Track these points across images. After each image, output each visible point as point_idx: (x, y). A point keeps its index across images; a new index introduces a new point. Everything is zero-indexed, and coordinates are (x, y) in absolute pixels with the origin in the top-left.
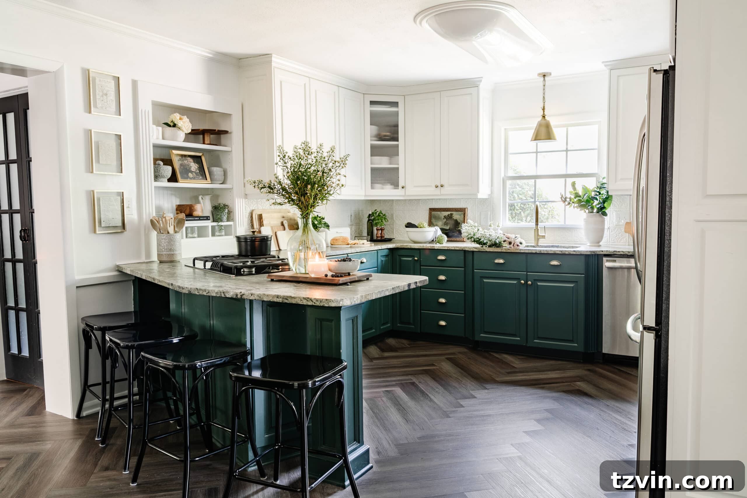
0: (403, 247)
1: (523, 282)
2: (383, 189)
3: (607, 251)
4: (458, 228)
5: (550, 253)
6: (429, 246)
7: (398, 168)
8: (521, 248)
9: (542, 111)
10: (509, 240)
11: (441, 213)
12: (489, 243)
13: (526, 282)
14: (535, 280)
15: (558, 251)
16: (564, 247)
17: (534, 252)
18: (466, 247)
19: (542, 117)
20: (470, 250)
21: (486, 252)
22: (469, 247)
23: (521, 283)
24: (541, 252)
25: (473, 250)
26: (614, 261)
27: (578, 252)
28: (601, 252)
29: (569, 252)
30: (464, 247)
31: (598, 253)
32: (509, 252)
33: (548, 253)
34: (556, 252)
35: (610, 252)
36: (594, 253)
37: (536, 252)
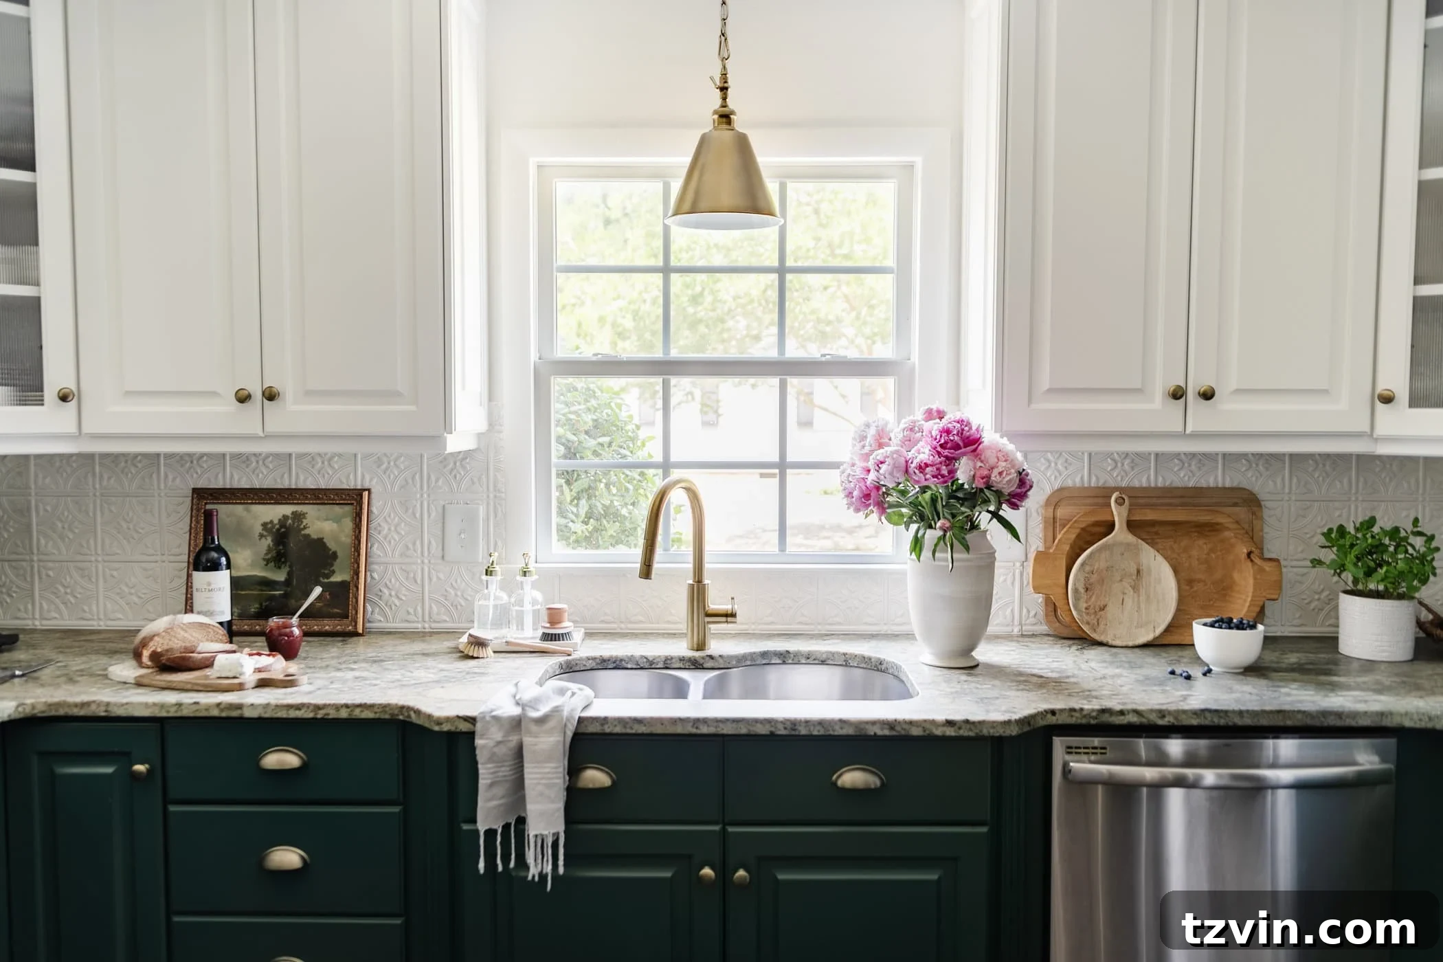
0: (61, 712)
1: (707, 871)
3: (1075, 710)
4: (328, 576)
5: (839, 732)
7: (38, 298)
9: (718, 93)
11: (248, 511)
13: (724, 872)
14: (764, 860)
15: (871, 721)
17: (763, 730)
19: (716, 118)
20: (436, 728)
23: (701, 880)
24: (795, 730)
25: (453, 729)
26: (1099, 751)
27: (968, 726)
28: (1049, 716)
29: (928, 726)
30: (402, 707)
31: (1042, 723)
32: (640, 732)
33: (832, 733)
34: (867, 727)
35: (1085, 713)
36: (1029, 724)
37: (773, 729)
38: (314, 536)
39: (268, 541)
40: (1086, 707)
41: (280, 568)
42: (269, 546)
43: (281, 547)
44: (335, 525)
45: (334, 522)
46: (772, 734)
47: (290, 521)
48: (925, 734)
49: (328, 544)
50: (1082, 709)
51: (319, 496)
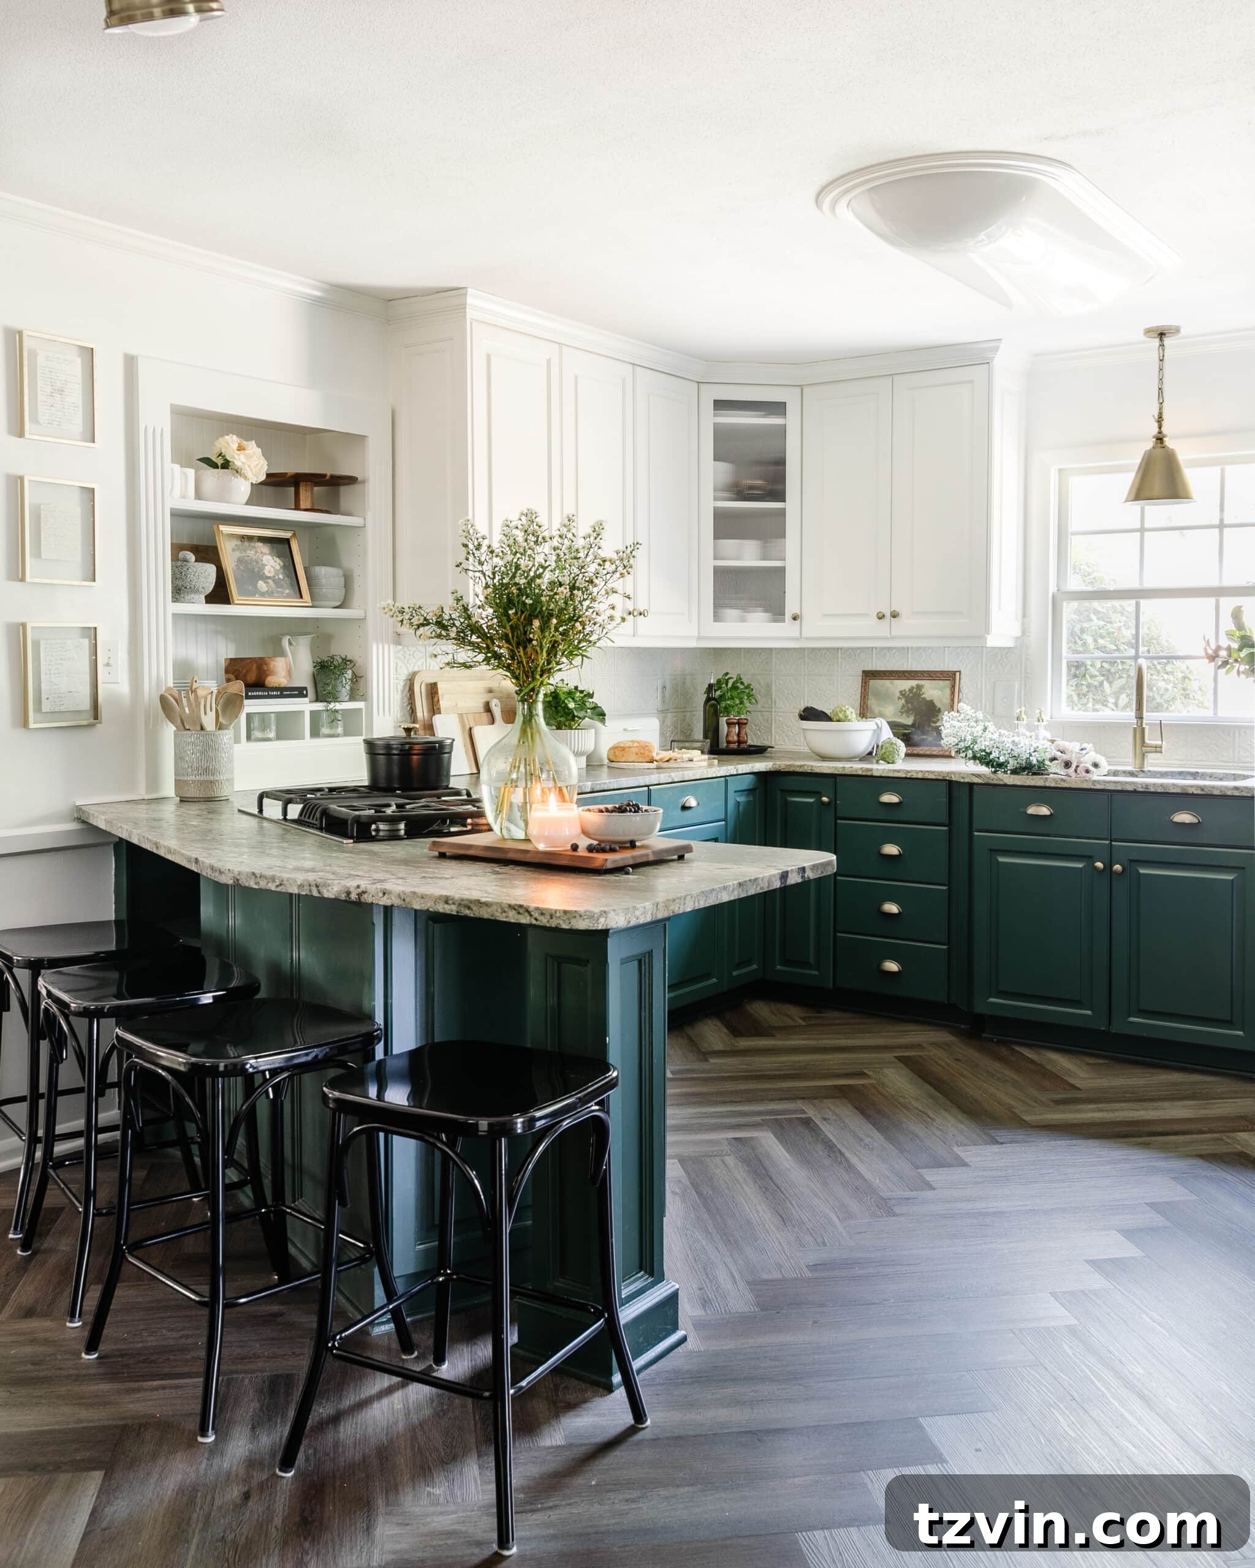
0: (791, 770)
1: (1099, 865)
2: (743, 620)
4: (935, 722)
5: (1172, 791)
6: (857, 767)
7: (784, 567)
8: (1095, 778)
9: (1156, 424)
10: (1065, 757)
11: (892, 683)
12: (1012, 763)
13: (1109, 866)
14: (1131, 861)
15: (1192, 786)
16: (1211, 776)
17: (1130, 788)
18: (954, 773)
19: (1154, 440)
20: (962, 780)
21: (1006, 785)
22: (960, 774)
23: (1096, 868)
24: (1148, 788)
25: (970, 781)
29: (1223, 789)
30: (948, 773)
32: (1064, 786)
33: (1168, 790)
34: (1188, 788)
37: (1136, 787)
38: (928, 699)
39: (903, 701)
41: (909, 717)
42: (903, 704)
43: (909, 705)
44: (939, 692)
45: (939, 690)
46: (1136, 790)
47: (915, 690)
48: (1221, 794)
49: (935, 703)
51: (932, 675)
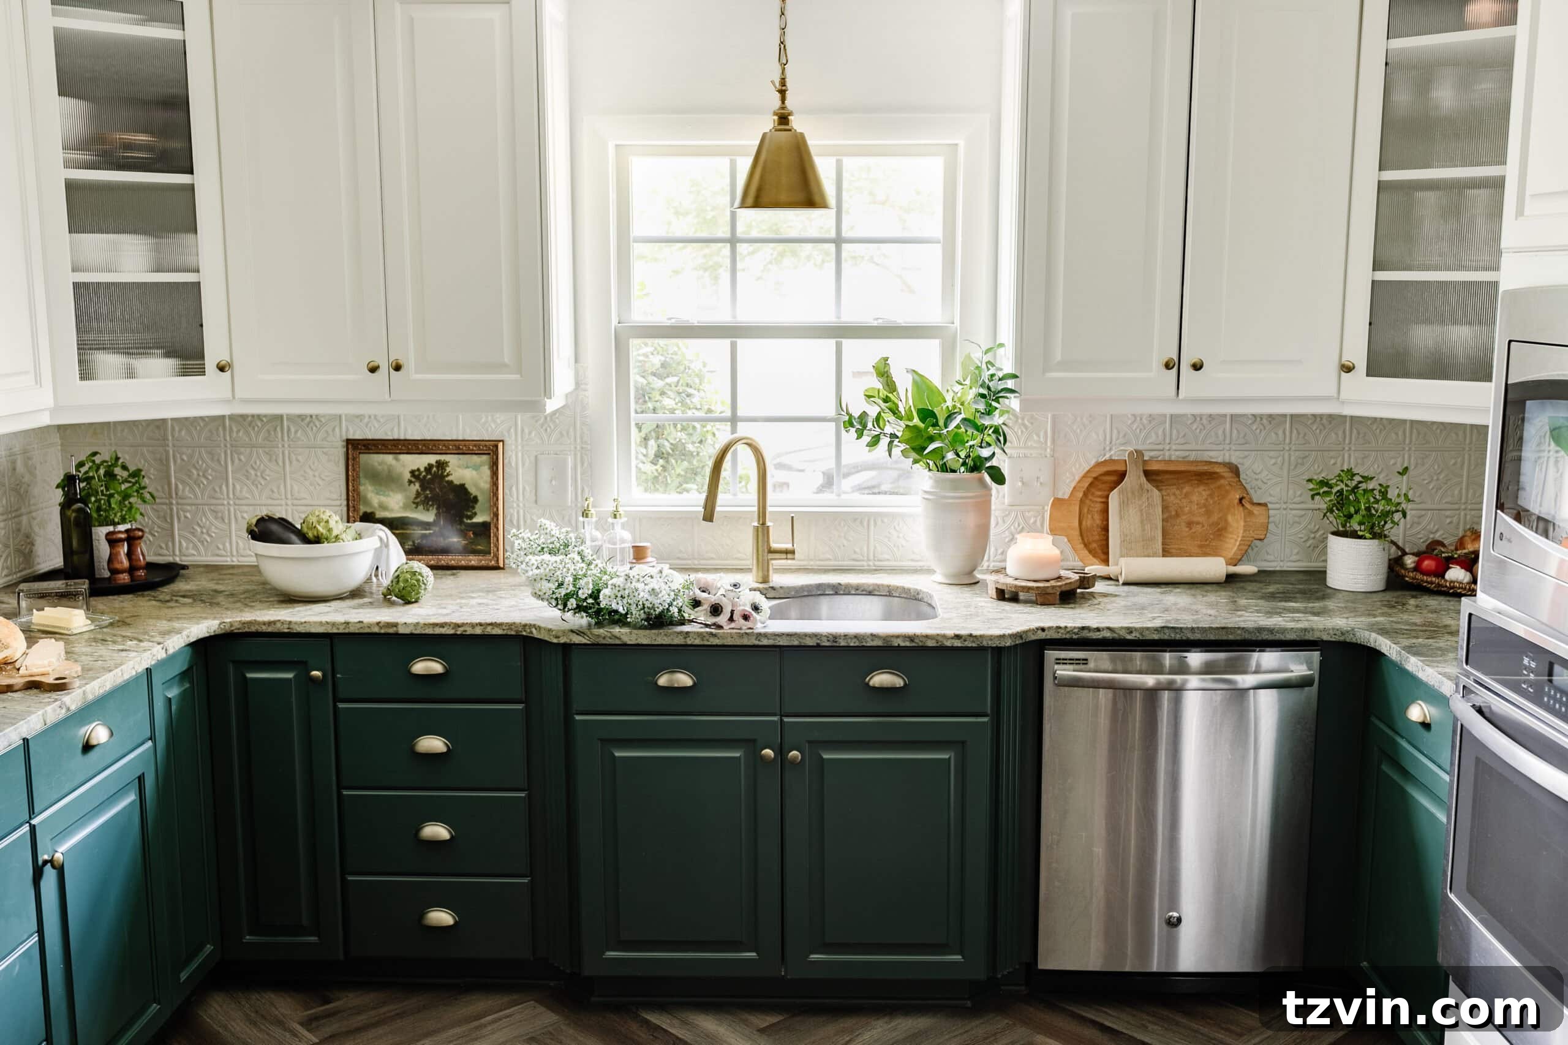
0: (254, 628)
1: (768, 752)
3: (1060, 628)
4: (471, 518)
5: (870, 644)
6: (371, 621)
7: (199, 283)
8: (760, 628)
9: (778, 95)
10: (713, 599)
11: (397, 459)
12: (636, 615)
13: (781, 752)
14: (813, 743)
15: (897, 638)
17: (811, 642)
18: (534, 625)
19: (776, 118)
21: (624, 645)
22: (548, 628)
23: (762, 758)
24: (836, 642)
25: (568, 641)
26: (1081, 662)
27: (972, 639)
28: (1039, 632)
29: (940, 639)
30: (525, 625)
31: (1034, 638)
32: (714, 643)
33: (864, 644)
34: (892, 639)
35: (1068, 630)
36: (1021, 637)
37: (819, 642)
38: (457, 482)
39: (417, 486)
40: (1069, 625)
41: (428, 510)
42: (417, 491)
43: (428, 492)
44: (474, 472)
45: (474, 469)
46: (818, 645)
47: (435, 469)
48: (938, 645)
49: (469, 490)
50: (1066, 627)
51: (461, 447)
